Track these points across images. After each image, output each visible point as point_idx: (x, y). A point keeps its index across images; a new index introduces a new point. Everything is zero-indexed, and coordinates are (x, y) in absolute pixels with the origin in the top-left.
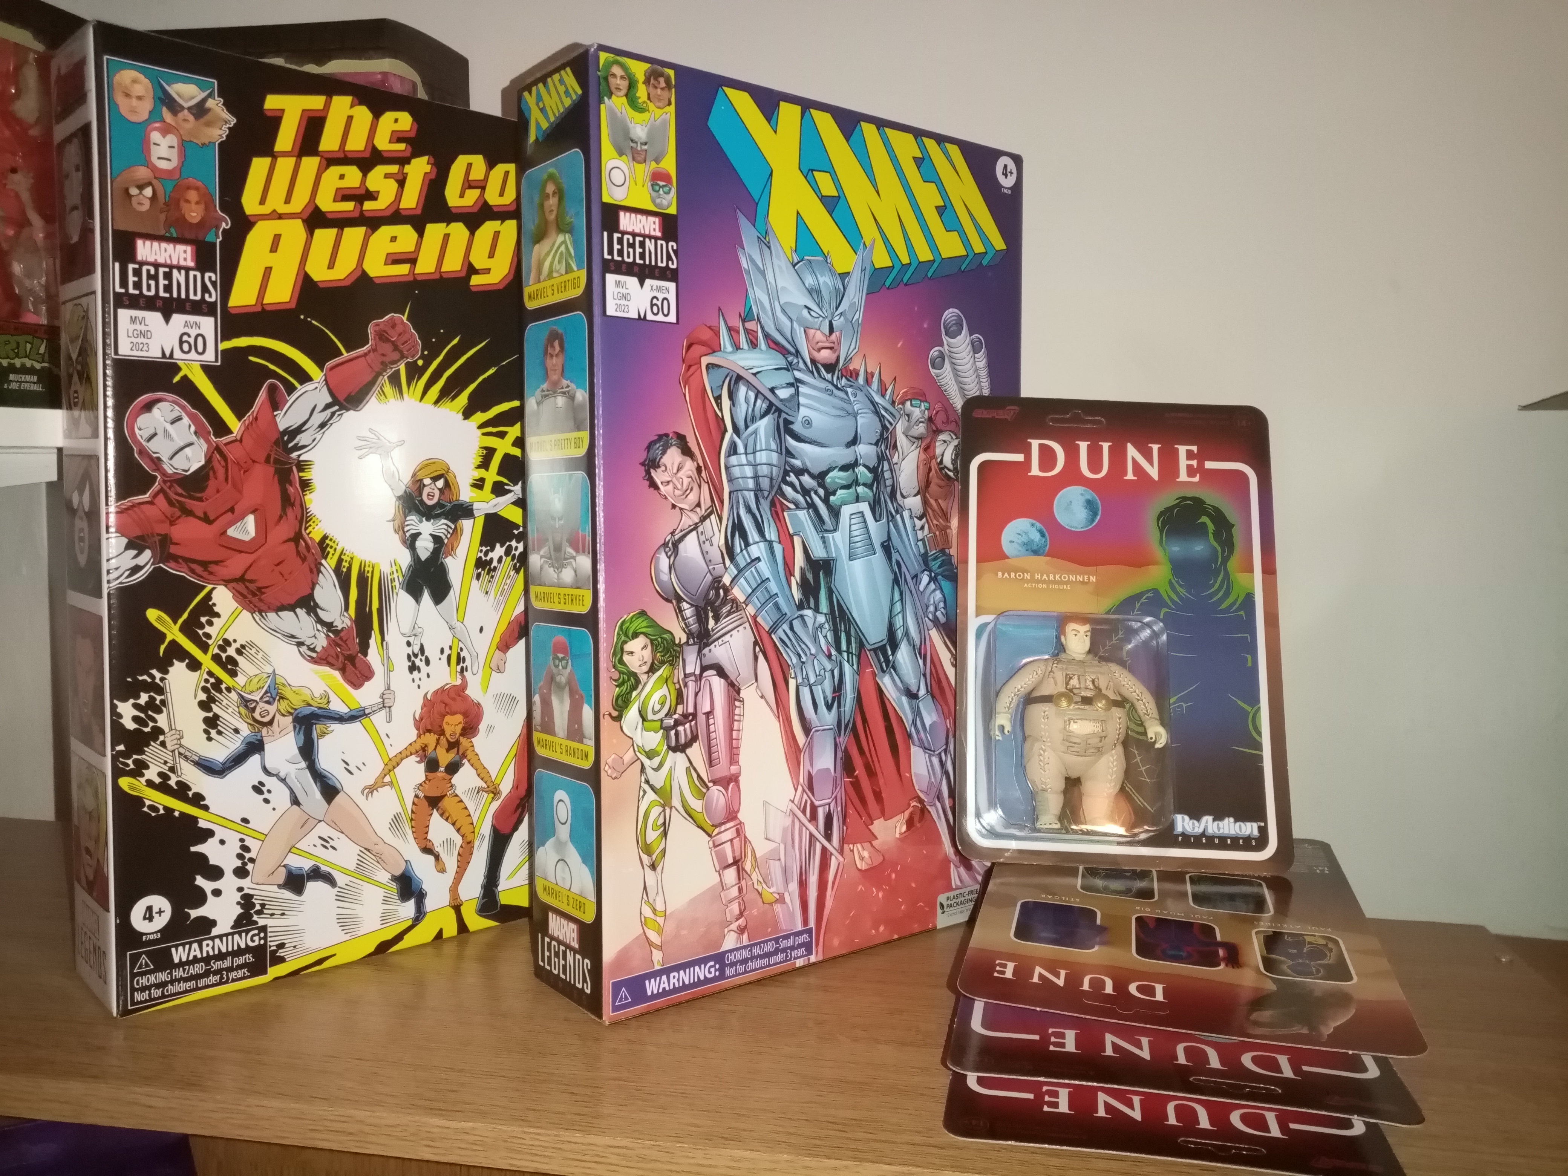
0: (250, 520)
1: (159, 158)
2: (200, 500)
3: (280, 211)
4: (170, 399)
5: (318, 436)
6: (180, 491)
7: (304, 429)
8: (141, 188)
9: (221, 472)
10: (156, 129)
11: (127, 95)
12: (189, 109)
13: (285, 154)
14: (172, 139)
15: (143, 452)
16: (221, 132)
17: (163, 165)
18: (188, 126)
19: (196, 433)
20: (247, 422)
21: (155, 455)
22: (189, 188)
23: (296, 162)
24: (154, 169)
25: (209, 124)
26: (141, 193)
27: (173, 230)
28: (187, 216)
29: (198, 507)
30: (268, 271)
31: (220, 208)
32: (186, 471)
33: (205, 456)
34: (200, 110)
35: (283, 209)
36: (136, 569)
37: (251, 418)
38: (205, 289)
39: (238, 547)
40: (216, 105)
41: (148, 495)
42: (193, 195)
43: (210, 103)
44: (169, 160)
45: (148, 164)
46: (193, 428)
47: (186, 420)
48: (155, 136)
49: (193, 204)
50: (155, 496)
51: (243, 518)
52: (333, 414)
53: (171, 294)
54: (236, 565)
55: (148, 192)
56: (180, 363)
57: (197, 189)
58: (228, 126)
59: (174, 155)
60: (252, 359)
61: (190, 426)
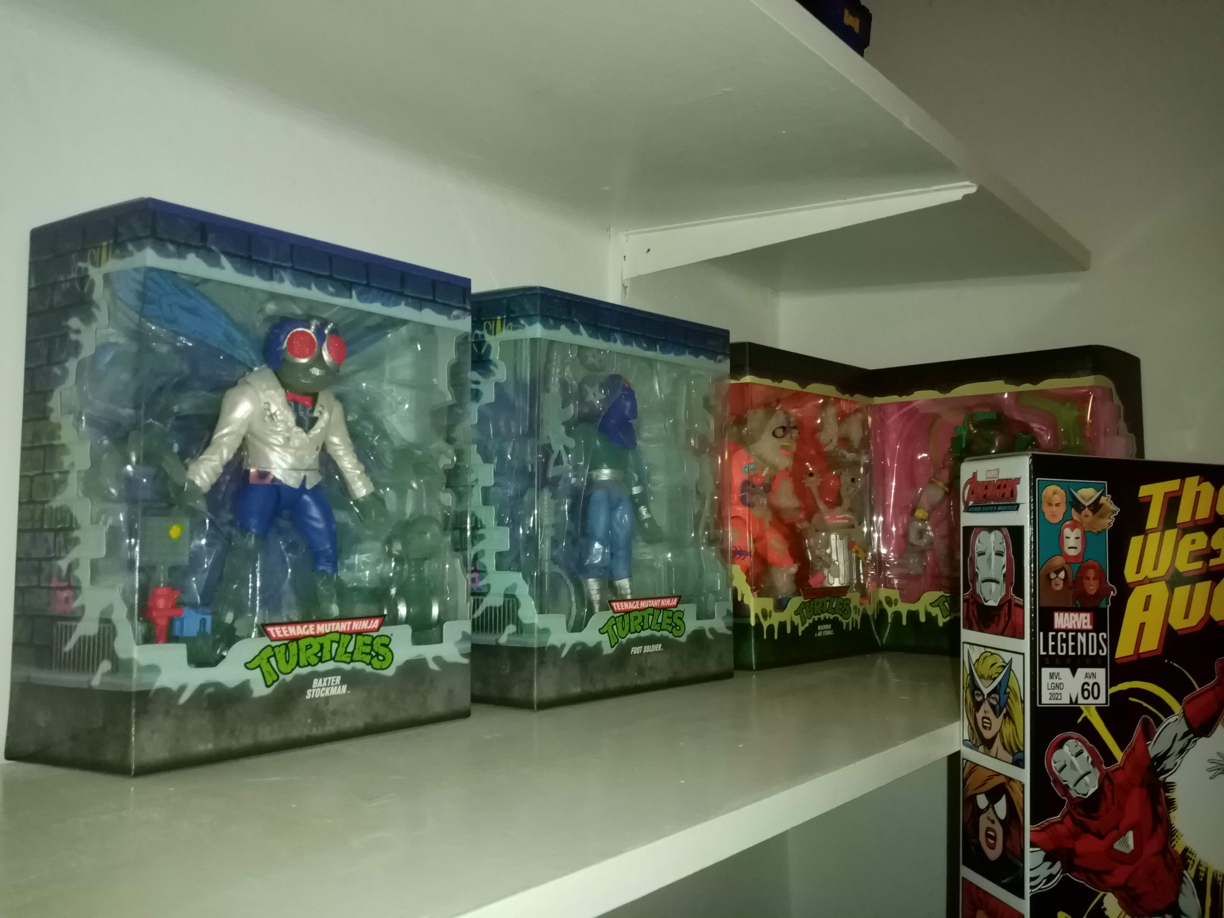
0: (1130, 835)
1: (1069, 548)
2: (1095, 819)
3: (1150, 577)
4: (1075, 737)
5: (1179, 761)
6: (1081, 812)
7: (1169, 754)
8: (1057, 572)
9: (1109, 795)
10: (1067, 526)
11: (1050, 504)
12: (1089, 506)
13: (1153, 530)
14: (1077, 532)
15: (1057, 781)
16: (1109, 521)
17: (1072, 553)
18: (1088, 520)
19: (1092, 763)
20: (1128, 752)
21: (1064, 783)
22: (1089, 567)
23: (1161, 535)
24: (1066, 556)
25: (1102, 516)
26: (1057, 577)
27: (1078, 602)
28: (1087, 590)
29: (1094, 825)
30: (1142, 625)
31: (1109, 581)
32: (1085, 795)
33: (1099, 781)
34: (1096, 506)
35: (1152, 575)
36: (1050, 878)
37: (1130, 748)
38: (1099, 647)
39: (1121, 858)
40: (1106, 500)
41: (1059, 816)
42: (1091, 573)
43: (1103, 500)
44: (1075, 548)
45: (1063, 554)
46: (1090, 759)
47: (1086, 754)
48: (1067, 532)
49: (1091, 579)
50: (1064, 817)
51: (1125, 835)
52: (1189, 741)
53: (1077, 653)
54: (1121, 874)
55: (1062, 575)
56: (1082, 707)
57: (1094, 567)
58: (1114, 515)
59: (1079, 544)
60: (1132, 699)
61: (1088, 758)
